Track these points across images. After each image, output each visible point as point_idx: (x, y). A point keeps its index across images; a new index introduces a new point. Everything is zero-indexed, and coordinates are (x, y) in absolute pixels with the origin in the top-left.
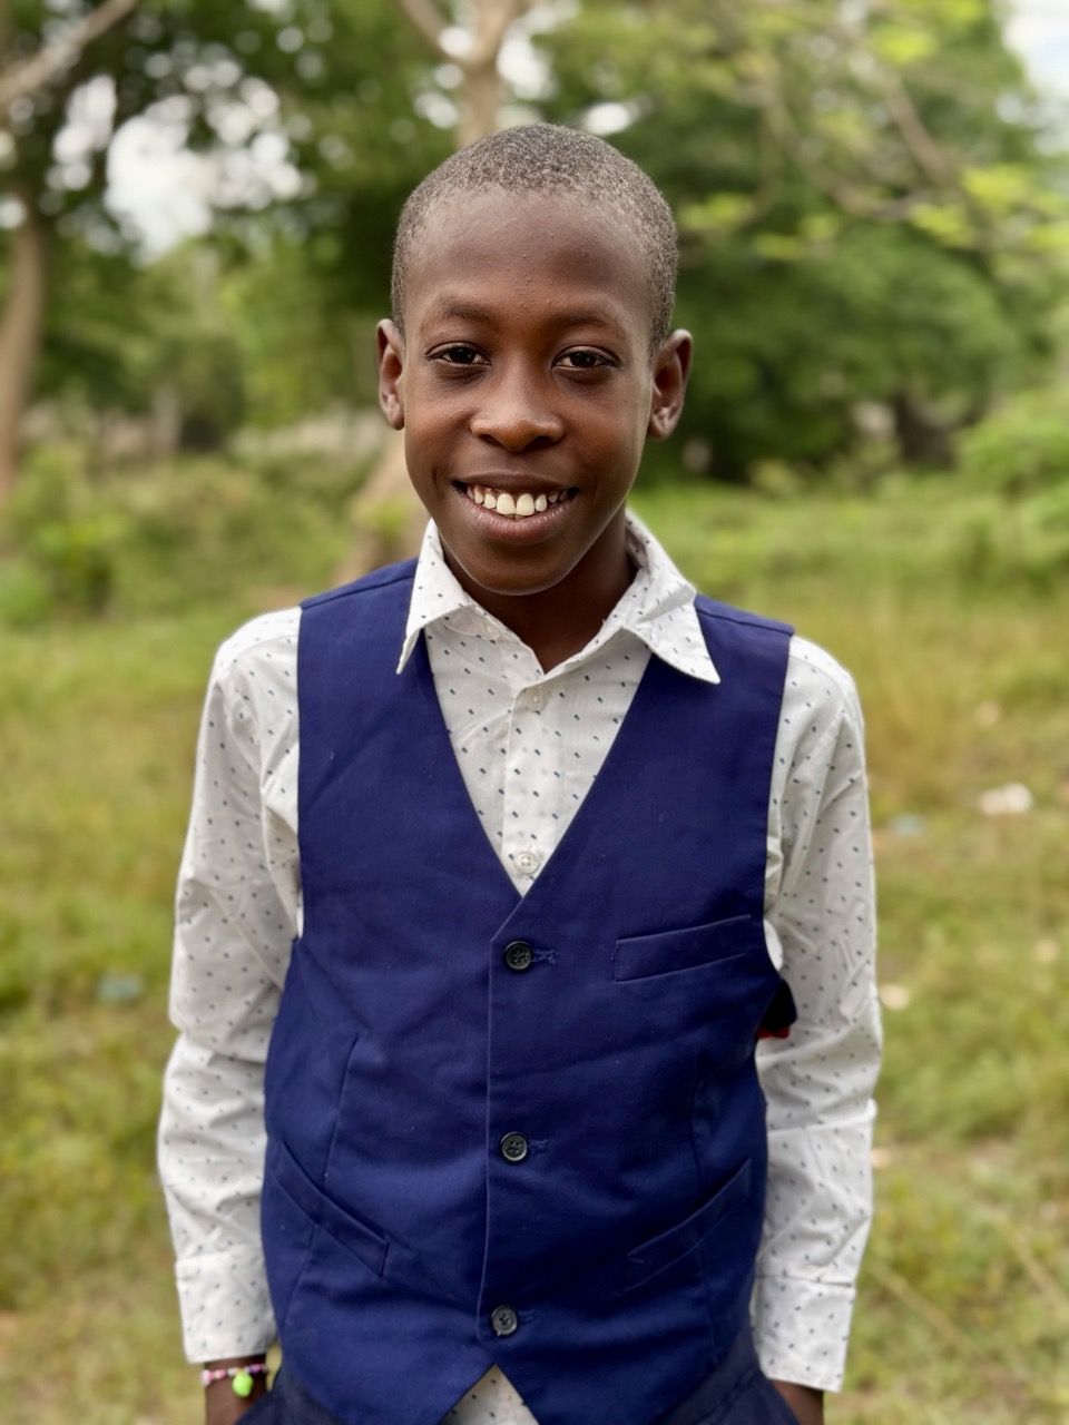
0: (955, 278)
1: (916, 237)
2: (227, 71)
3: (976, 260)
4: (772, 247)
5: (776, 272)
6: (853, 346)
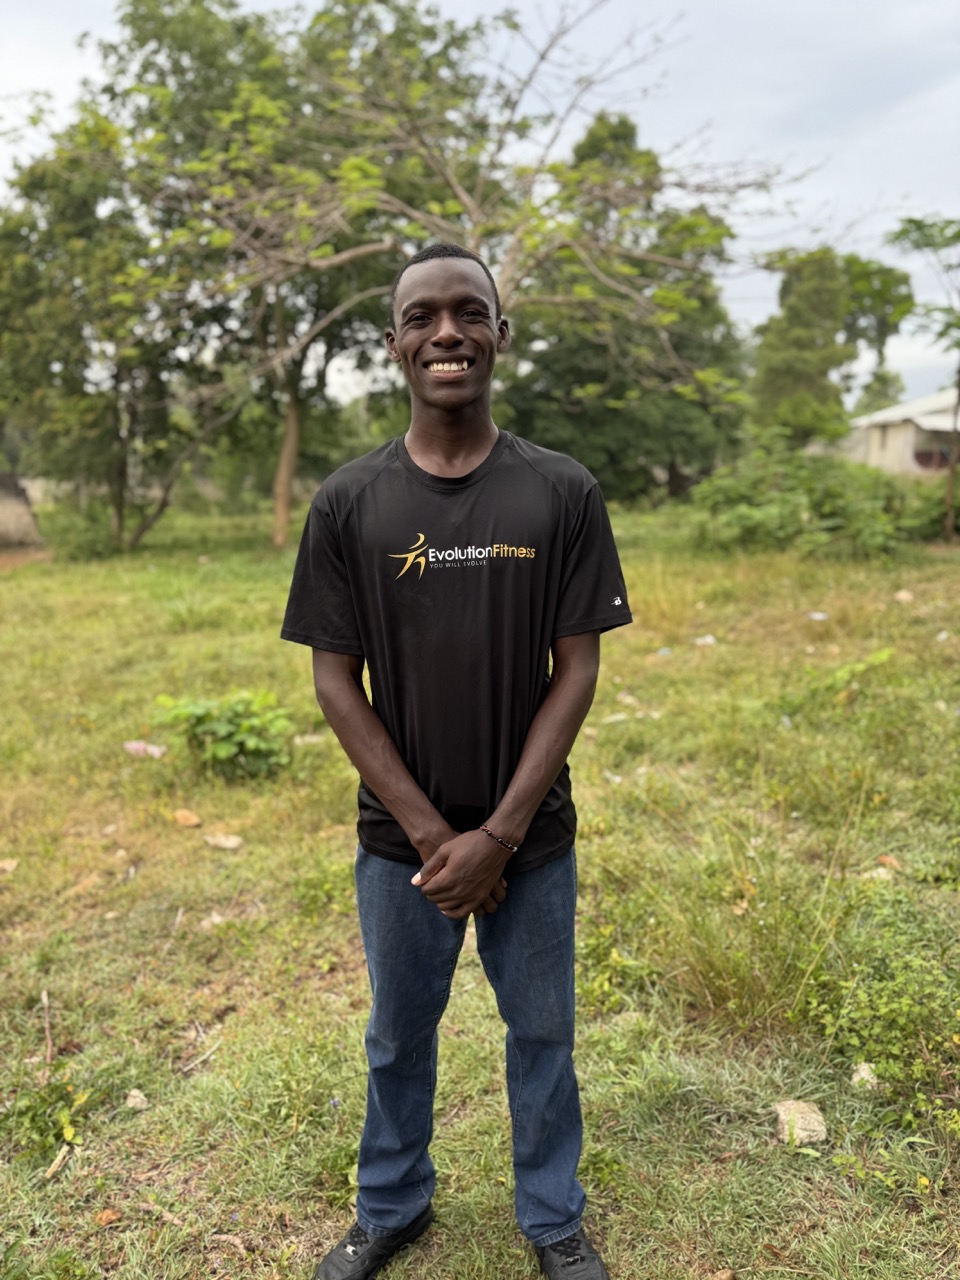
0: (695, 412)
1: (675, 396)
2: (375, 335)
3: (704, 406)
4: (612, 403)
5: (615, 412)
6: (648, 444)
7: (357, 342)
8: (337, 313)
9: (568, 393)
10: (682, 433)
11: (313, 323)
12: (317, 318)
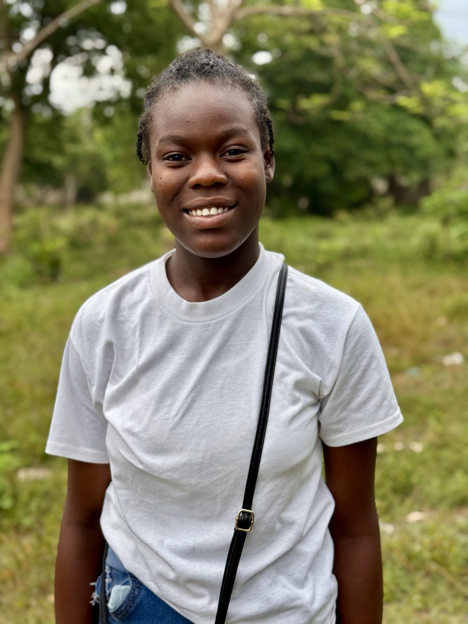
1: (397, 108)
2: (100, 43)
3: (426, 120)
4: (338, 115)
7: (82, 50)
8: (63, 21)
9: (294, 104)
10: (403, 146)
11: (39, 30)
12: (42, 25)
